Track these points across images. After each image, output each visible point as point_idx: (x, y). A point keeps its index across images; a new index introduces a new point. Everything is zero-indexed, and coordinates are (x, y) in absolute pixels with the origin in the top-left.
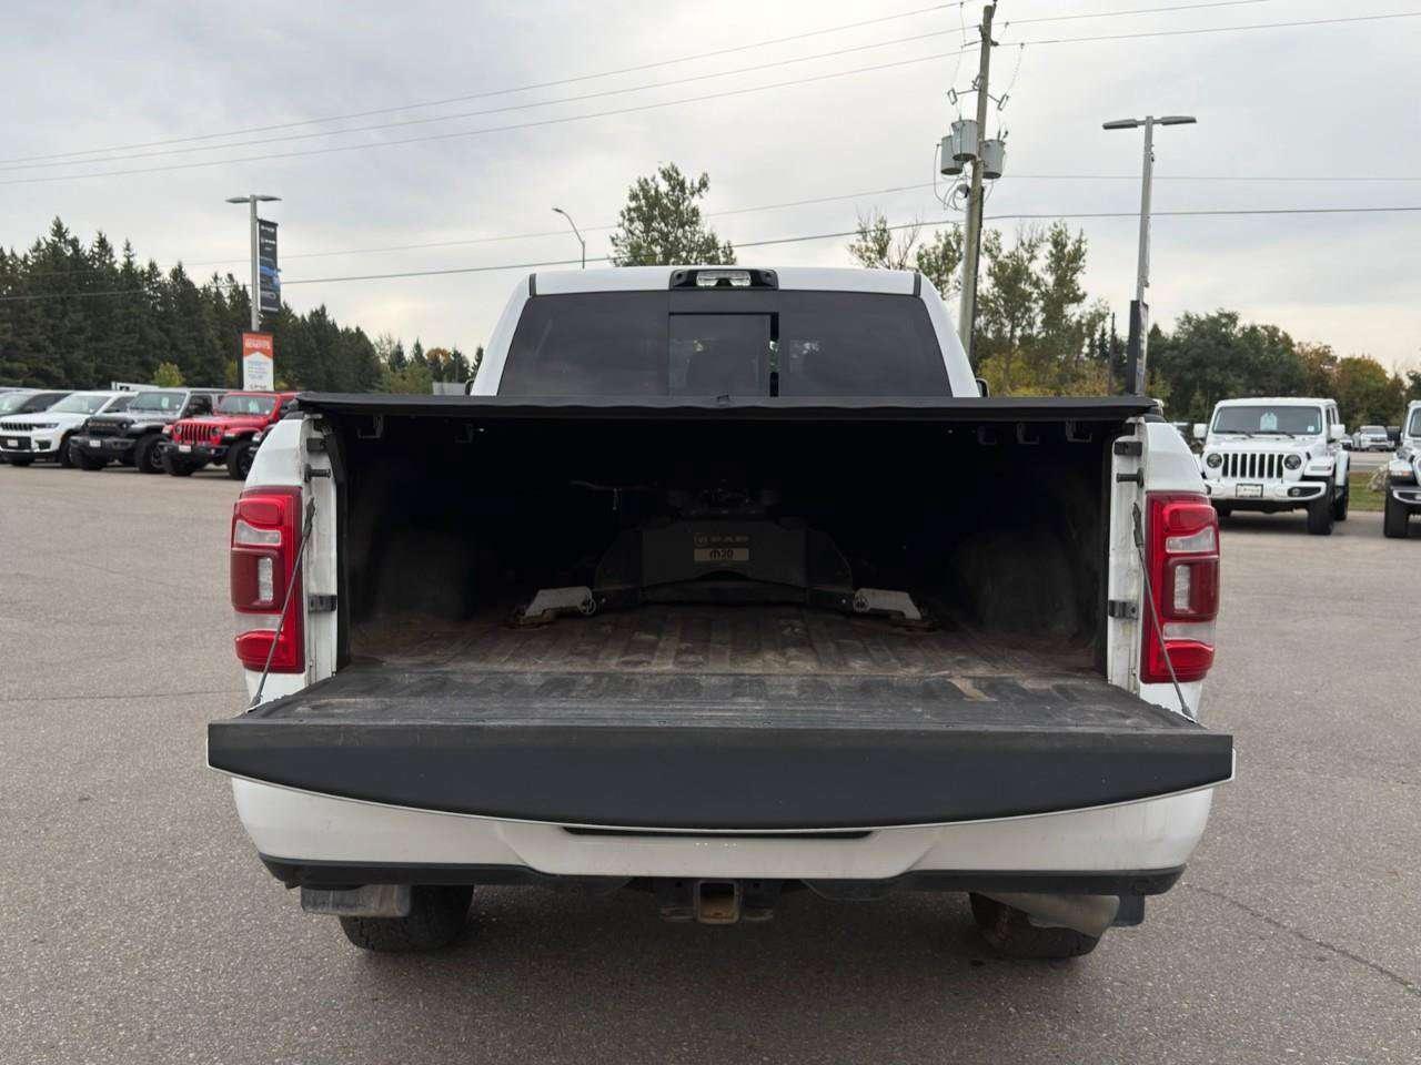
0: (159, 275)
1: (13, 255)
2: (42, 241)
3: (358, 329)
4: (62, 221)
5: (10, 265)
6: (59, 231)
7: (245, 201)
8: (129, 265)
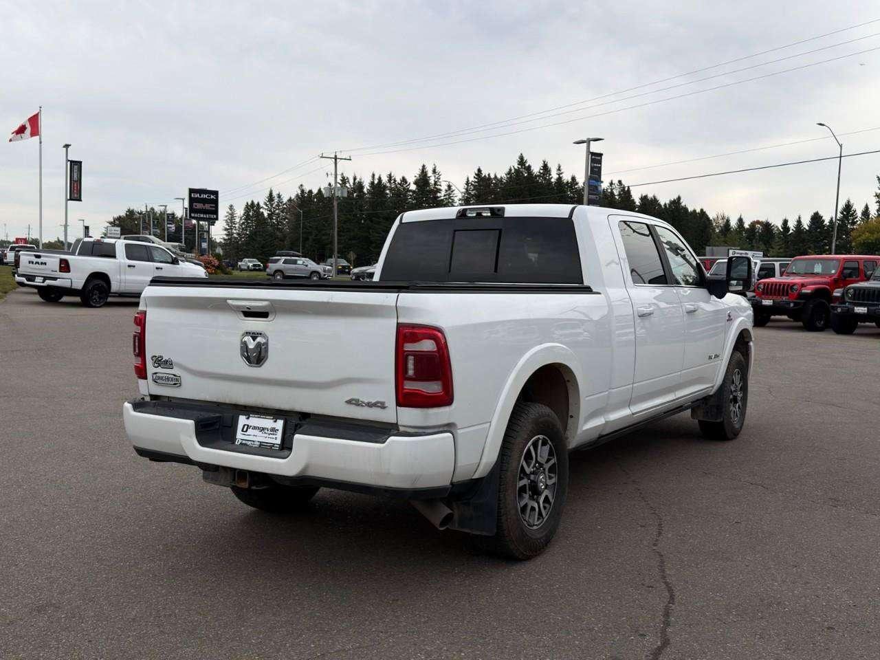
0: (577, 184)
1: (496, 177)
2: (513, 168)
3: (702, 210)
4: (524, 156)
5: (493, 183)
6: (522, 161)
7: (583, 142)
8: (560, 179)
